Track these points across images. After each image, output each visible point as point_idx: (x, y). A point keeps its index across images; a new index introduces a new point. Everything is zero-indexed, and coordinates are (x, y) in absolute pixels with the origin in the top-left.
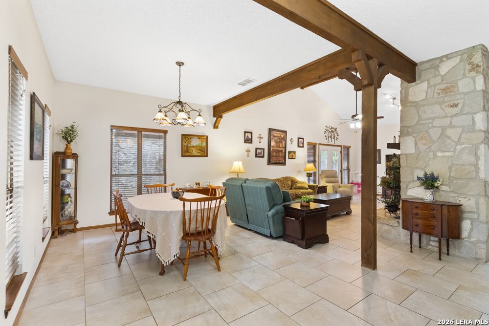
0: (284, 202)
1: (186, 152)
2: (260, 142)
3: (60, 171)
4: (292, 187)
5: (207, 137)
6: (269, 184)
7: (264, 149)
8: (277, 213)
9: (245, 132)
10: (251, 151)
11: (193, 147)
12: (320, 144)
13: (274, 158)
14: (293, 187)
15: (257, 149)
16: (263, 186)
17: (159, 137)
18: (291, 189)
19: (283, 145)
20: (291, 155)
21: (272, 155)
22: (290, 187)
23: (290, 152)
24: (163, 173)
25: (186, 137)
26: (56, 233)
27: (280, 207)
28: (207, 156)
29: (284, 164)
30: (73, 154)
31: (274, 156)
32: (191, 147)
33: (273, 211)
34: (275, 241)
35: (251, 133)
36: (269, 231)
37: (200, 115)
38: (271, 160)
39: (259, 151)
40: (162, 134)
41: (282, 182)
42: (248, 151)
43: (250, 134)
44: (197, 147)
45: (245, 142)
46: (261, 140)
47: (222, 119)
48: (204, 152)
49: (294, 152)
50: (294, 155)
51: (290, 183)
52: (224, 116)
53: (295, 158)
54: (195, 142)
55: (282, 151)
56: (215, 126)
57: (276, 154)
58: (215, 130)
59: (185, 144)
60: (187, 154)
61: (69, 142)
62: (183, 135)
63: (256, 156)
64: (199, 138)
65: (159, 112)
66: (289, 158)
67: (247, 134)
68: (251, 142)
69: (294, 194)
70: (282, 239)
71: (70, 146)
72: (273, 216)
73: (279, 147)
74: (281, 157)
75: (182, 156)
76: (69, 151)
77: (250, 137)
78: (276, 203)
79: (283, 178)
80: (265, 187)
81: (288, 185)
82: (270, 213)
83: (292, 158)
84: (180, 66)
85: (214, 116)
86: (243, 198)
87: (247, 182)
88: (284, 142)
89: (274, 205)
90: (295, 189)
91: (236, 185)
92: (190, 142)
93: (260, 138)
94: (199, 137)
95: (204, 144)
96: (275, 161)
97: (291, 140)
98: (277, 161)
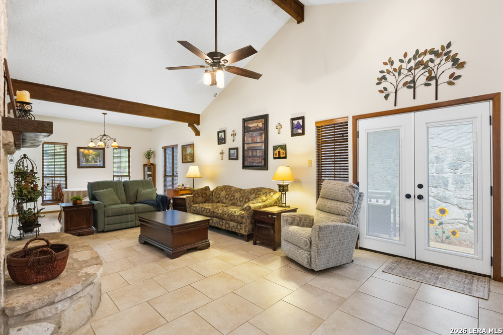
2: (233, 141)
5: (193, 144)
7: (238, 149)
10: (225, 153)
11: (188, 154)
12: (356, 119)
13: (249, 159)
19: (261, 138)
21: (247, 155)
23: (275, 148)
25: (184, 148)
28: (194, 162)
29: (265, 167)
31: (250, 157)
35: (225, 132)
38: (246, 163)
39: (231, 152)
42: (222, 153)
44: (190, 154)
46: (235, 137)
49: (284, 147)
55: (260, 148)
57: (252, 154)
58: (199, 137)
59: (184, 153)
61: (149, 159)
66: (274, 158)
67: (220, 134)
73: (257, 143)
74: (259, 157)
75: (183, 162)
83: (279, 158)
92: (186, 151)
93: (233, 135)
94: (190, 146)
96: (251, 164)
97: (279, 127)
98: (254, 164)
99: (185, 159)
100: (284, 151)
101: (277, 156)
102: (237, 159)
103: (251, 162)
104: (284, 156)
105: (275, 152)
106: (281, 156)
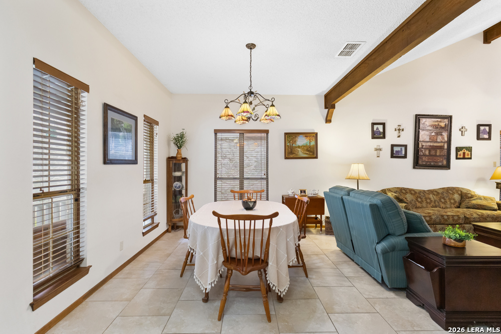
0: (408, 232)
1: (290, 153)
2: (399, 137)
3: (172, 174)
4: (460, 204)
5: (316, 134)
6: (376, 201)
7: (406, 146)
8: (393, 249)
9: (373, 124)
10: (383, 150)
11: (299, 147)
13: (426, 159)
14: (463, 204)
15: (393, 146)
16: (367, 202)
17: (261, 139)
18: (459, 207)
19: (443, 138)
20: (461, 153)
21: (421, 153)
22: (457, 204)
23: (458, 149)
24: (265, 177)
25: (290, 137)
26: (170, 229)
27: (399, 241)
28: (316, 158)
29: (447, 166)
30: (182, 158)
31: (425, 155)
32: (296, 147)
33: (384, 244)
34: (391, 295)
35: (384, 124)
36: (380, 274)
37: (273, 105)
38: (420, 162)
39: (396, 149)
40: (264, 135)
41: (440, 195)
42: (379, 149)
43: (382, 126)
44: (304, 146)
45: (373, 138)
46: (402, 133)
47: (335, 110)
48: (312, 153)
49: (470, 149)
50: (467, 152)
51: (457, 197)
52: (336, 105)
53: (471, 158)
54: (301, 141)
55: (441, 148)
56: (328, 120)
57: (429, 153)
58: (328, 124)
59: (289, 144)
60: (292, 156)
61: (179, 147)
62: (286, 134)
63: (393, 156)
64: (306, 136)
65: (226, 107)
66: (457, 158)
67: (375, 127)
68: (384, 137)
69: (462, 216)
70: (404, 294)
71: (181, 151)
72: (385, 252)
73: (437, 142)
74: (440, 156)
75: (286, 158)
76: (179, 156)
77: (381, 130)
78: (391, 231)
79: (443, 188)
80: (368, 204)
81: (452, 201)
82: (379, 247)
83: (464, 158)
84: (251, 49)
85: (326, 108)
86: (345, 217)
87: (351, 193)
88: (445, 135)
89: (389, 235)
90: (467, 208)
91: (336, 198)
92: (295, 141)
93: (399, 130)
94: (306, 134)
95: (313, 143)
96: (428, 163)
97: (462, 130)
98: (432, 164)
99: (291, 153)
100: (470, 153)
101: (462, 157)
102: (405, 157)
103: (428, 162)
104: (470, 157)
105: (459, 153)
106: (466, 157)
